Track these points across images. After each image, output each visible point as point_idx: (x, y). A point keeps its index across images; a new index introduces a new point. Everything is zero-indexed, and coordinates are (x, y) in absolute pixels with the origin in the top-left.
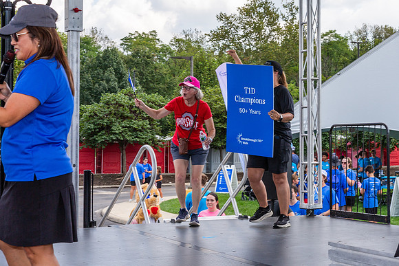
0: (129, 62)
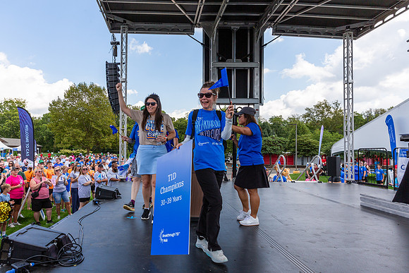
0: (272, 126)
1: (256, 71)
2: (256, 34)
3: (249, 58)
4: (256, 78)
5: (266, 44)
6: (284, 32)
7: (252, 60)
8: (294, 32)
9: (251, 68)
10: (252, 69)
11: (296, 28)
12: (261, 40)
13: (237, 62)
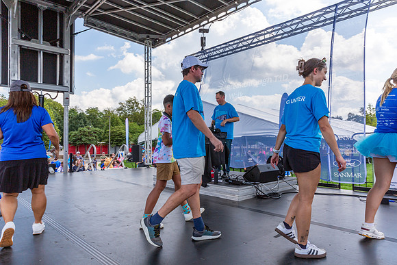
1: (67, 58)
2: (66, 20)
3: (58, 43)
4: (67, 66)
5: (77, 33)
6: (95, 26)
7: (61, 46)
8: (105, 28)
9: (60, 54)
10: (62, 56)
11: (106, 25)
12: (72, 27)
13: (44, 44)
